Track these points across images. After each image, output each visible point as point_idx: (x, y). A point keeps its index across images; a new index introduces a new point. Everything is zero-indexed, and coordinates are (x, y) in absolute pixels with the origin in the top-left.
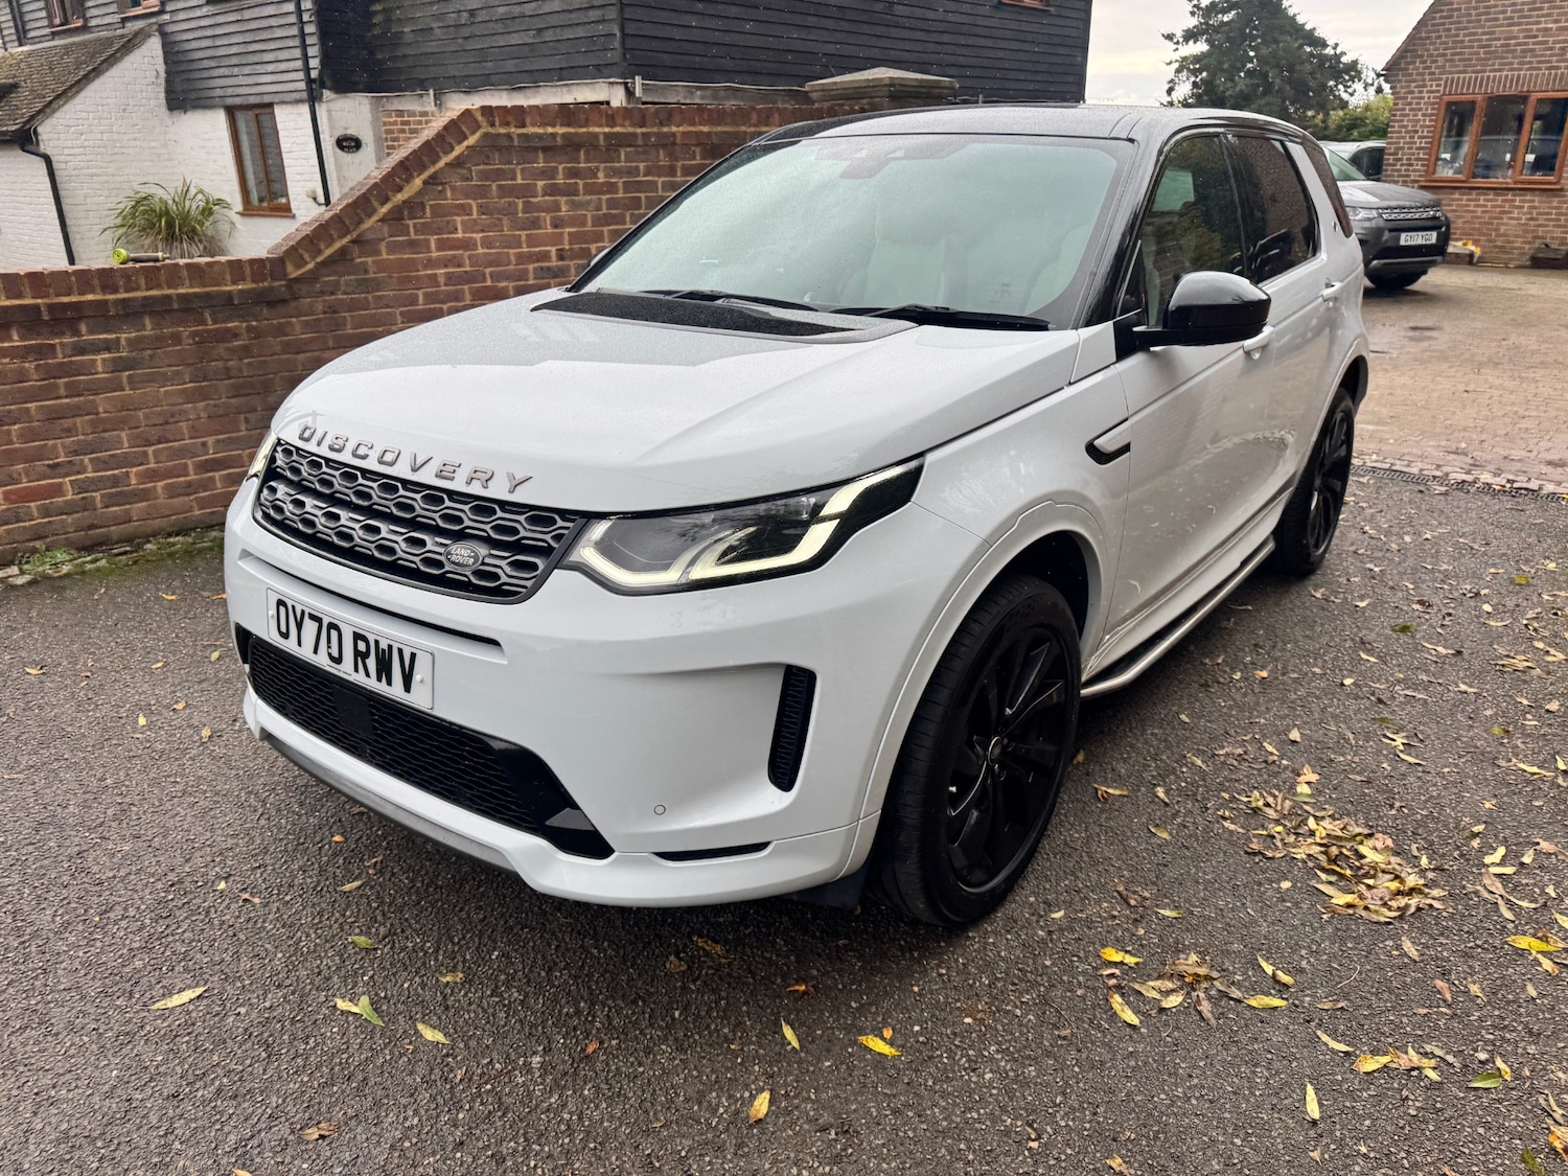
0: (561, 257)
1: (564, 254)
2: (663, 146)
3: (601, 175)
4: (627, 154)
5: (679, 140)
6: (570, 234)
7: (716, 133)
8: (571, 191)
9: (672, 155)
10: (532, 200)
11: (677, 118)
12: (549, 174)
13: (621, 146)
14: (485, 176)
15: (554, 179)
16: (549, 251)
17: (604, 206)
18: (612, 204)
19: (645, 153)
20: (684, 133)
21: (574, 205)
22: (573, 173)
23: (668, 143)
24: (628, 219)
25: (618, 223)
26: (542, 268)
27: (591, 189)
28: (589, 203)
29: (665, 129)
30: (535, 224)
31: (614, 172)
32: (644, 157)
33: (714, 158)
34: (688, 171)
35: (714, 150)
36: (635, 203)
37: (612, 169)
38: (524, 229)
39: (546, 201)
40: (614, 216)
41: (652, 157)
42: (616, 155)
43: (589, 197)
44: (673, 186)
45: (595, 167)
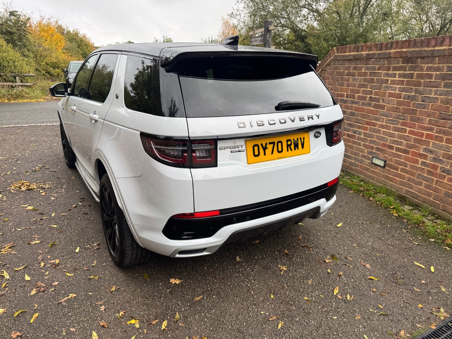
0: (347, 97)
1: (348, 96)
2: (387, 58)
3: (363, 69)
4: (372, 61)
5: (392, 55)
6: (351, 89)
7: (409, 52)
8: (354, 75)
9: (389, 63)
10: (343, 77)
11: (395, 46)
12: (348, 68)
13: (371, 59)
14: (334, 69)
15: (350, 70)
16: (344, 94)
17: (362, 81)
18: (365, 80)
19: (379, 61)
21: (354, 80)
22: (355, 68)
23: (388, 57)
24: (369, 87)
25: (365, 88)
26: (342, 99)
27: (360, 75)
28: (358, 79)
29: (388, 51)
30: (342, 85)
31: (368, 69)
32: (378, 63)
33: (408, 63)
34: (395, 69)
35: (408, 59)
36: (372, 81)
37: (367, 67)
38: (340, 86)
39: (347, 78)
40: (365, 85)
41: (381, 62)
42: (368, 62)
43: (358, 77)
44: (388, 75)
45: (362, 66)
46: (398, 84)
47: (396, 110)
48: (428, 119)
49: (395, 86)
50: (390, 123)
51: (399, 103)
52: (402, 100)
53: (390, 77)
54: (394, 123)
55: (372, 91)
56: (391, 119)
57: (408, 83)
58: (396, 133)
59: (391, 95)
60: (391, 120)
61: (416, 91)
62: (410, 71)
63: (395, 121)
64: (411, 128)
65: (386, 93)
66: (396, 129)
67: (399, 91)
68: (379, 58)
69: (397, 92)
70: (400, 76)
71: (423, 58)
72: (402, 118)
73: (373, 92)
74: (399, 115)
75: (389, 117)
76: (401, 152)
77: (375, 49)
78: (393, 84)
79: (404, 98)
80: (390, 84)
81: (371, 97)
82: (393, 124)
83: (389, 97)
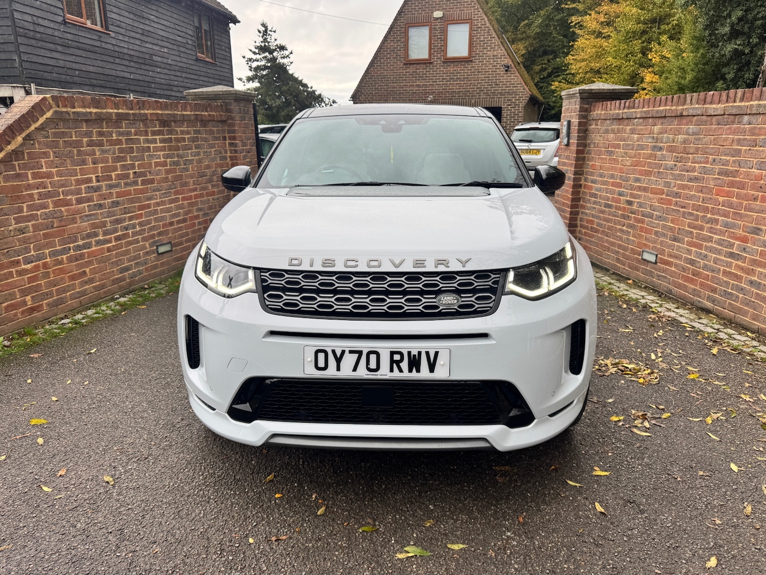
0: (98, 181)
1: (100, 179)
2: (142, 121)
3: (114, 135)
4: (126, 124)
5: (149, 117)
6: (101, 167)
7: (165, 114)
8: (100, 144)
9: (146, 126)
10: (81, 149)
11: (148, 106)
12: (88, 134)
13: (123, 120)
14: (56, 135)
15: (92, 137)
16: (92, 177)
17: (117, 152)
18: (121, 150)
19: (134, 124)
20: (151, 114)
21: (103, 152)
22: (101, 134)
23: (144, 119)
24: (128, 159)
25: (124, 161)
26: (89, 187)
27: (113, 143)
28: (109, 150)
29: (142, 112)
30: (84, 162)
31: (120, 134)
32: (134, 126)
33: (164, 127)
34: (154, 133)
35: (164, 123)
36: (131, 150)
37: (119, 131)
38: (78, 166)
39: (89, 150)
40: (122, 157)
41: (137, 126)
42: (120, 125)
43: (109, 147)
44: (148, 141)
45: (112, 131)
46: (161, 150)
47: (166, 180)
48: (192, 180)
49: (158, 153)
50: (164, 197)
51: (168, 172)
52: (168, 167)
53: (152, 143)
54: (168, 195)
55: (134, 164)
56: (163, 192)
57: (170, 149)
58: (173, 205)
59: (157, 164)
60: (165, 193)
61: (178, 156)
62: (168, 135)
63: (168, 193)
64: (182, 194)
65: (151, 163)
66: (172, 201)
67: (163, 158)
68: (134, 120)
69: (163, 160)
70: (162, 141)
71: (175, 122)
72: (174, 187)
73: (136, 165)
74: (170, 185)
75: (161, 191)
76: (182, 223)
77: (124, 107)
78: (157, 151)
79: (170, 165)
80: (154, 152)
81: (135, 173)
82: (167, 197)
83: (155, 167)
